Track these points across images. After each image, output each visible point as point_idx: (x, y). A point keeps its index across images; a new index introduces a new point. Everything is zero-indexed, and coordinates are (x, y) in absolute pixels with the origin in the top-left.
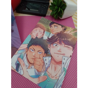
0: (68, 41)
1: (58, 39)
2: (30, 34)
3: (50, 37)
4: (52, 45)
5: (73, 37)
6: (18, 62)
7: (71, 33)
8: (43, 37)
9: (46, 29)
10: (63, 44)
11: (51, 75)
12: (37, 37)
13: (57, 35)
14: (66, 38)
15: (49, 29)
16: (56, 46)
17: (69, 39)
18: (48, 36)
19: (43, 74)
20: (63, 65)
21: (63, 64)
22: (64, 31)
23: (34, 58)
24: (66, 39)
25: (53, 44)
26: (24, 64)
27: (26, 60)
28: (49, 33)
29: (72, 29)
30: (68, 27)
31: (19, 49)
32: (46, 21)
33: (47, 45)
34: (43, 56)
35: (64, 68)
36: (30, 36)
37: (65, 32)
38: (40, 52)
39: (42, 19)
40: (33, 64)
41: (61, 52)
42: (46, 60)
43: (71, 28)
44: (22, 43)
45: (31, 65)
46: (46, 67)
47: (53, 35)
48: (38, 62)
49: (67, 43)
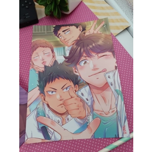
0: (99, 45)
1: (82, 50)
2: (31, 68)
3: (67, 55)
4: (78, 66)
5: (103, 35)
7: (97, 30)
8: (56, 61)
9: (52, 44)
10: (94, 54)
11: (103, 113)
12: (45, 67)
13: (76, 44)
14: (94, 42)
15: (58, 42)
16: (84, 64)
17: (98, 41)
18: (63, 54)
19: (90, 118)
20: (112, 88)
21: (112, 85)
22: (84, 32)
23: (62, 102)
24: (94, 45)
25: (79, 64)
26: (53, 122)
27: (51, 114)
28: (62, 48)
29: (95, 23)
30: (86, 23)
32: (44, 30)
33: (70, 71)
34: (76, 91)
35: (116, 90)
36: (33, 70)
38: (67, 88)
39: (35, 31)
40: (67, 113)
41: (97, 69)
42: (82, 94)
43: (92, 22)
44: (27, 91)
45: (64, 116)
46: (89, 104)
47: (70, 48)
48: (73, 104)
49: (100, 50)
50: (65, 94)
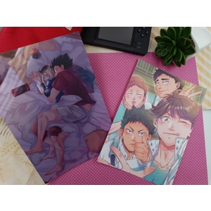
1: (170, 107)
2: (122, 102)
3: (156, 105)
4: (159, 120)
6: (112, 153)
7: (191, 95)
8: (144, 105)
9: (148, 87)
10: (177, 116)
11: (160, 165)
12: (133, 106)
13: (167, 99)
14: (183, 106)
15: (153, 87)
16: (165, 120)
17: (186, 107)
18: (152, 102)
19: (149, 164)
20: (176, 151)
21: (177, 149)
22: (179, 90)
23: (133, 143)
24: (181, 108)
25: (161, 118)
26: (121, 154)
27: (122, 148)
28: (154, 96)
29: (193, 88)
30: (186, 82)
31: (110, 132)
34: (148, 139)
35: (178, 155)
36: (123, 106)
37: (181, 94)
38: (142, 134)
40: (134, 152)
41: (173, 130)
42: (152, 144)
43: (191, 84)
44: (112, 120)
45: (130, 154)
46: (153, 154)
47: (160, 99)
49: (184, 115)
50: (139, 138)
